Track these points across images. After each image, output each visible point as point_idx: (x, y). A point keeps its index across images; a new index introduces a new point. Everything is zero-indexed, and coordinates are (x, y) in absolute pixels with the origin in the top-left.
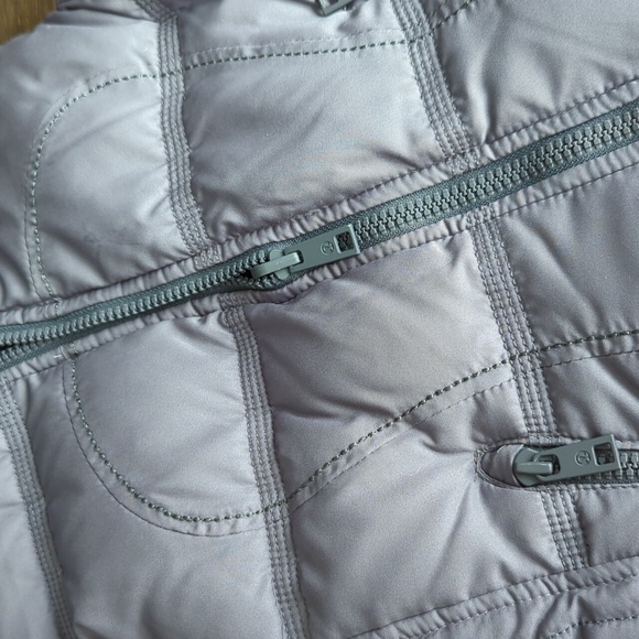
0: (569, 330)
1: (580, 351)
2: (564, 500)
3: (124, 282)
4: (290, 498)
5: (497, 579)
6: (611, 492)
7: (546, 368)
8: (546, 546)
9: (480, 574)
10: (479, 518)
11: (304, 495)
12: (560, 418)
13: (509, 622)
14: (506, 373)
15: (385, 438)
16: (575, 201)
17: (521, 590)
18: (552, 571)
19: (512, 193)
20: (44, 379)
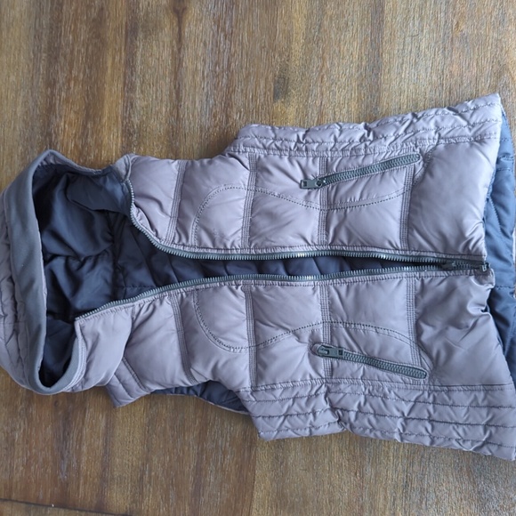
0: (339, 320)
1: (341, 325)
2: (329, 361)
3: (218, 249)
4: (257, 346)
5: (308, 378)
6: (340, 362)
7: (331, 327)
8: (322, 372)
9: (304, 375)
10: (306, 361)
11: (261, 346)
12: (332, 340)
13: (309, 389)
14: (321, 326)
15: (286, 336)
16: (348, 286)
17: (314, 381)
18: (322, 378)
19: (333, 279)
20: (187, 295)
